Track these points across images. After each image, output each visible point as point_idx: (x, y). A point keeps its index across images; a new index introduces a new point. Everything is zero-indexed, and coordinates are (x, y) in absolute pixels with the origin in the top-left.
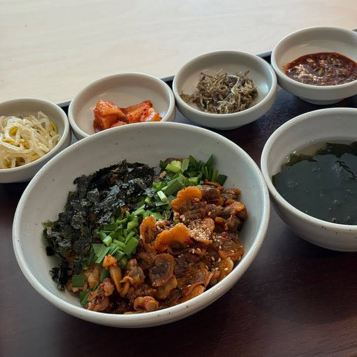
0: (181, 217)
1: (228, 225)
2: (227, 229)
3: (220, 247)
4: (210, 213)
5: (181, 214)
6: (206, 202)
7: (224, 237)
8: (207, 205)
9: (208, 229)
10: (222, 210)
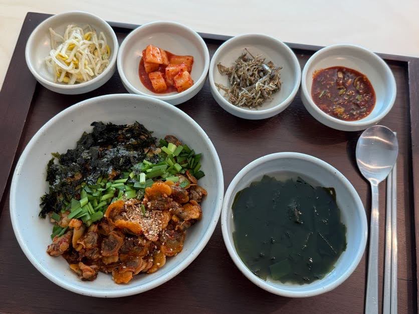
0: (148, 204)
1: (178, 228)
2: (176, 229)
3: (163, 244)
4: (171, 210)
5: (149, 200)
6: (172, 199)
7: (171, 236)
8: (172, 202)
9: (161, 225)
10: (180, 213)
